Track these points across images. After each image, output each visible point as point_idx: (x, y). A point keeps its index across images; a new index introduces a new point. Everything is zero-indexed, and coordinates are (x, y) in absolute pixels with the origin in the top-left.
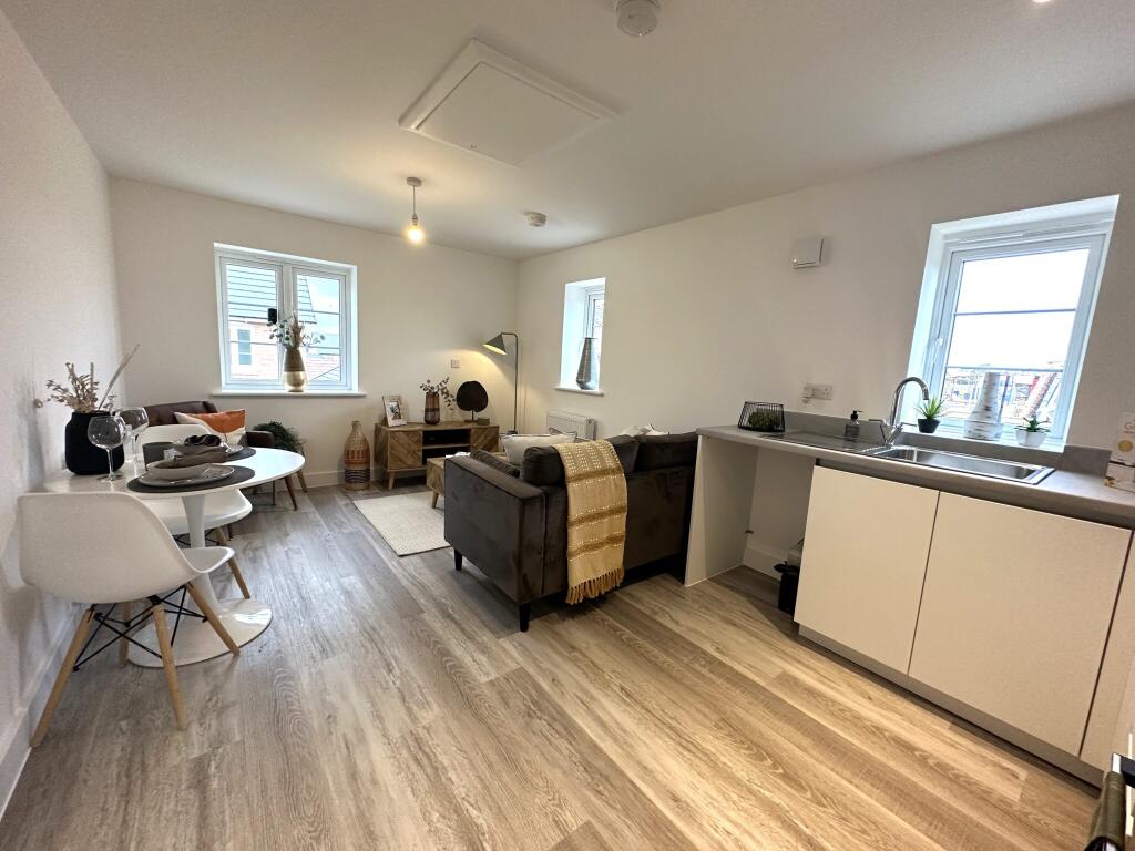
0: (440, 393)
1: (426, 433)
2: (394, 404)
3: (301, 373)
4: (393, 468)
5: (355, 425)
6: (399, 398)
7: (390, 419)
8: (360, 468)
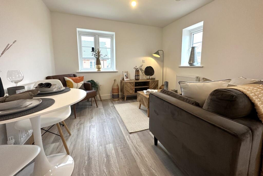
0: (140, 70)
1: (136, 83)
2: (126, 74)
3: (100, 65)
4: (126, 94)
5: (115, 80)
6: (128, 72)
7: (125, 78)
8: (116, 94)
